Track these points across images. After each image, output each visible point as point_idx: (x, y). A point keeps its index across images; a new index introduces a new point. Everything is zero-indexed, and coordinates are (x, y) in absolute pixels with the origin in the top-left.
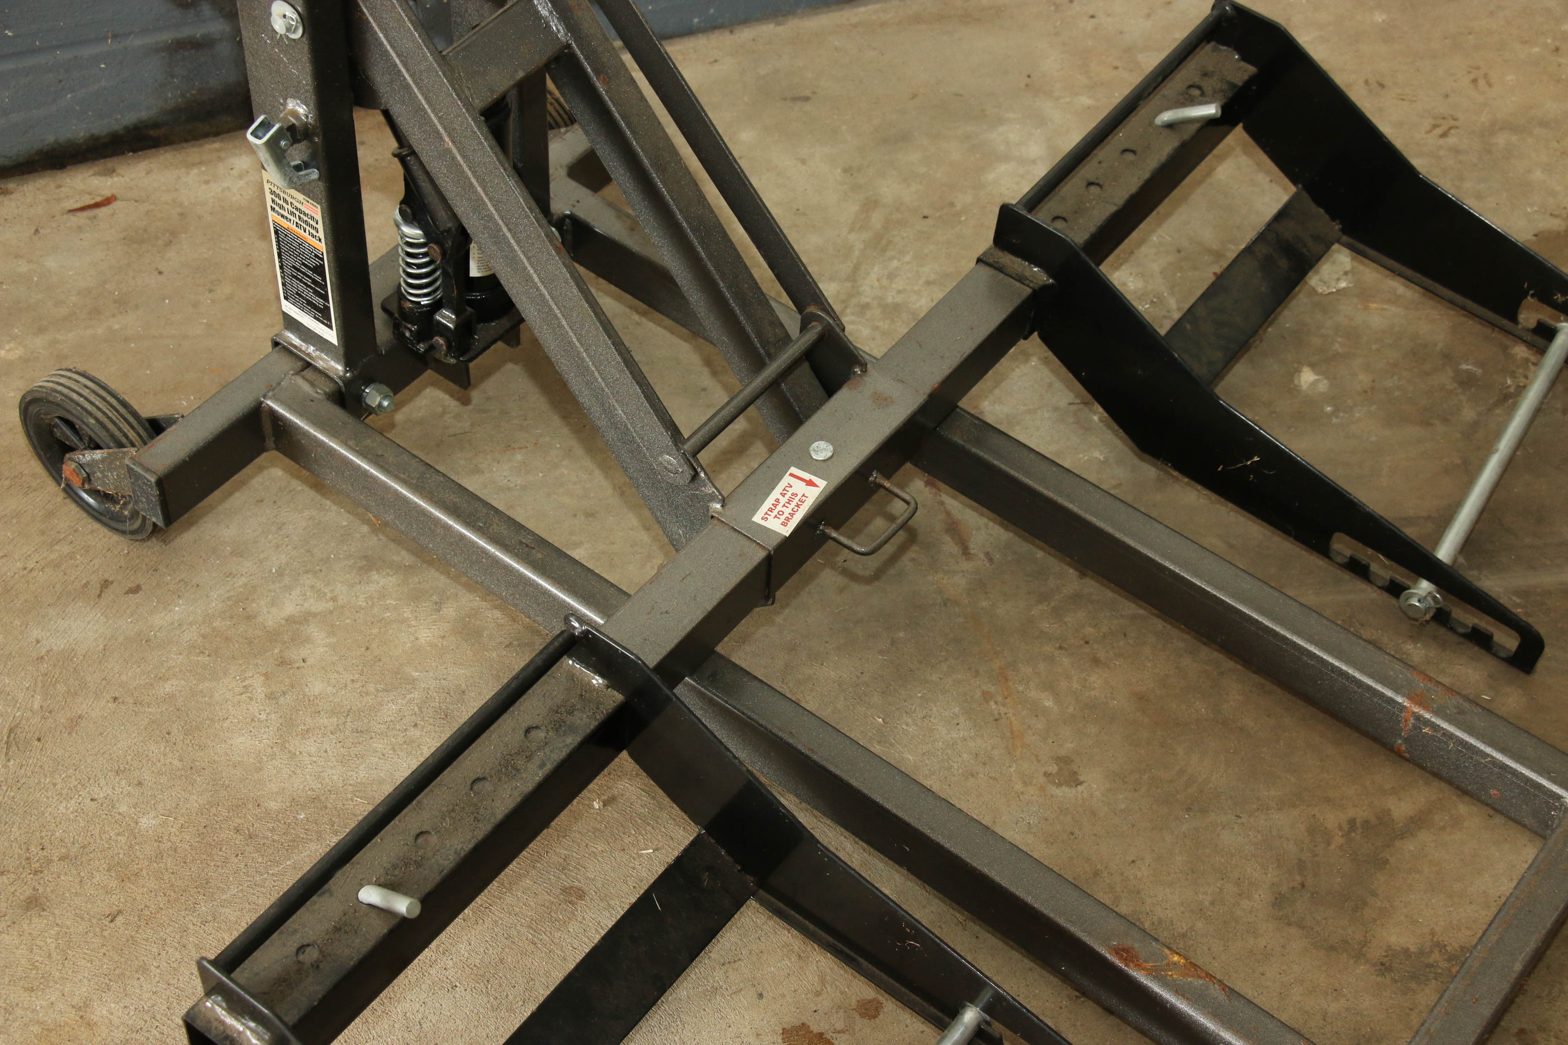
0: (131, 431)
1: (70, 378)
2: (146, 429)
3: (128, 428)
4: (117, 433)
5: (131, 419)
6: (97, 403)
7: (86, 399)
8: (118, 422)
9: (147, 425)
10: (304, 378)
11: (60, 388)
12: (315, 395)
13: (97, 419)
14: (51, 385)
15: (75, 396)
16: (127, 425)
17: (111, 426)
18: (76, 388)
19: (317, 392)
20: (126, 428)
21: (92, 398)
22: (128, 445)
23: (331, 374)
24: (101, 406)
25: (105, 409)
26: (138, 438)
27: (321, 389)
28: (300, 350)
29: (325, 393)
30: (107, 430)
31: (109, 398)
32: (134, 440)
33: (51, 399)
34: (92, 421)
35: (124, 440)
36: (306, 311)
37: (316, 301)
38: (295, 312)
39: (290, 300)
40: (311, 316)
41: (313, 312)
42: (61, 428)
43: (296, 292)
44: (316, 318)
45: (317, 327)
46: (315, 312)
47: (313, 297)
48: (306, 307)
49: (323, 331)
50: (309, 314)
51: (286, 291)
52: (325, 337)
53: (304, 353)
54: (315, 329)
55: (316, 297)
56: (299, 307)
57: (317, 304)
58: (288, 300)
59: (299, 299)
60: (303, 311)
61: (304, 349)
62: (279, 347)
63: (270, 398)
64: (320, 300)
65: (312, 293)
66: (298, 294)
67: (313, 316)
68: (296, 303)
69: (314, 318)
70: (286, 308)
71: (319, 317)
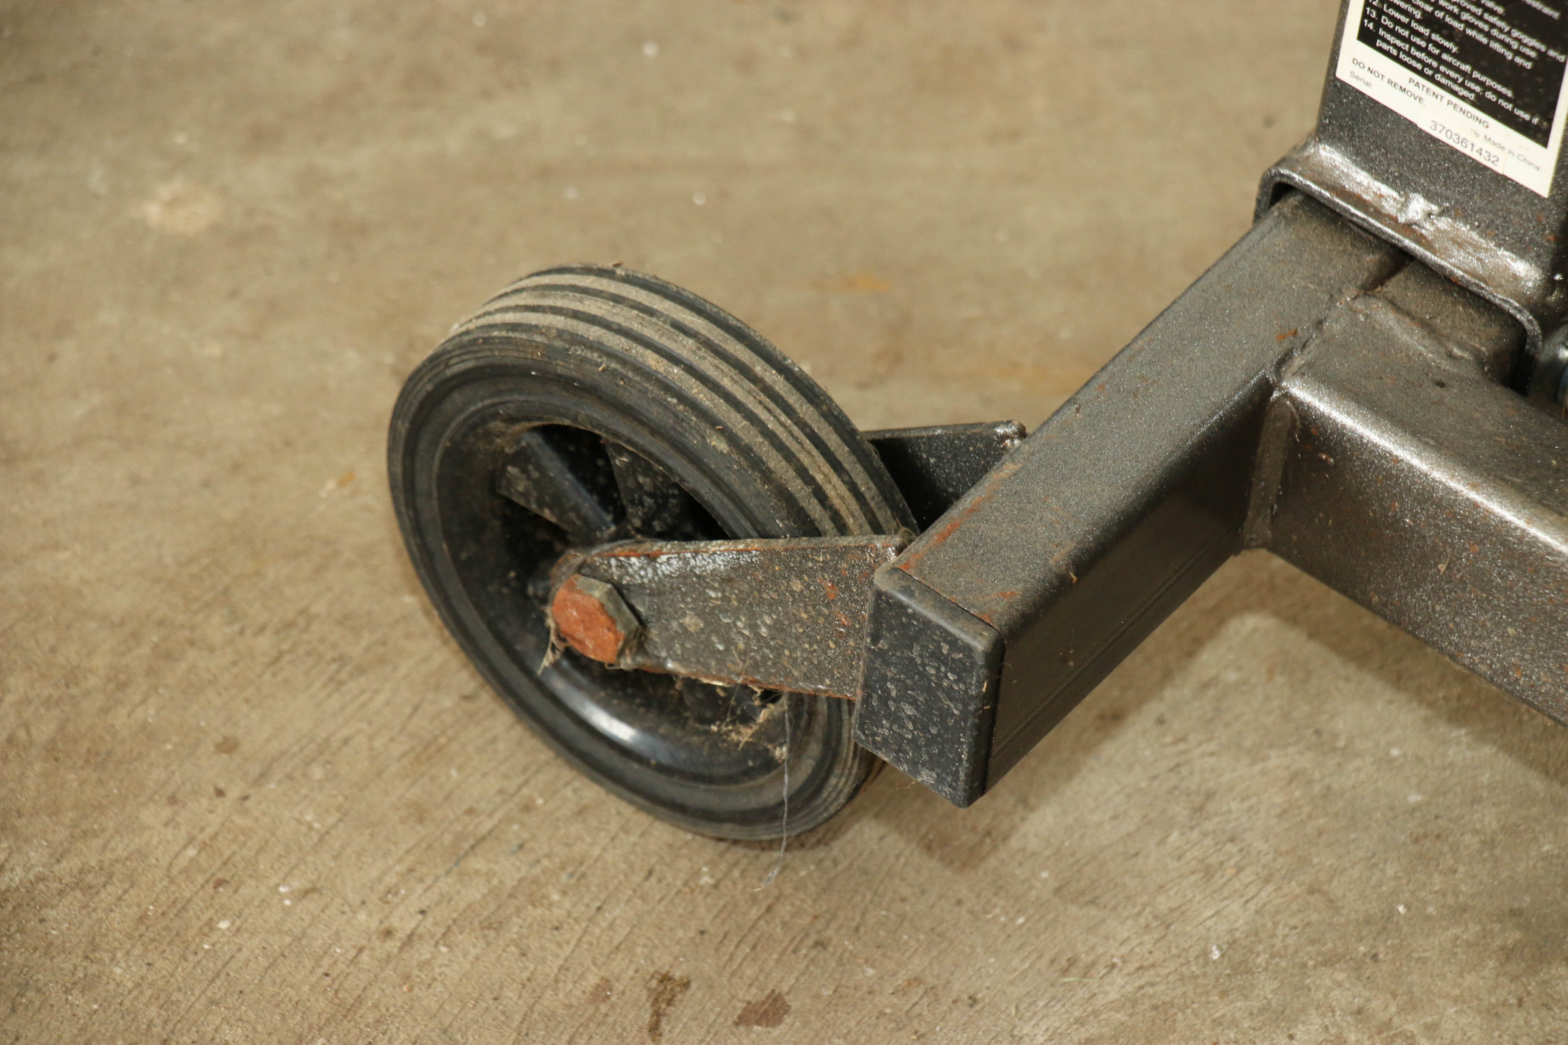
0: (835, 479)
1: (617, 299)
2: (874, 475)
3: (827, 468)
4: (796, 486)
5: (833, 441)
6: (726, 383)
7: (691, 370)
8: (794, 447)
9: (877, 461)
10: (1392, 303)
11: (594, 333)
12: (1446, 365)
13: (732, 439)
14: (559, 322)
15: (652, 360)
16: (821, 460)
17: (775, 462)
18: (649, 333)
19: (1450, 356)
20: (821, 471)
21: (708, 365)
22: (827, 525)
23: (1498, 297)
24: (739, 394)
25: (751, 404)
26: (854, 505)
27: (1461, 345)
28: (1378, 214)
29: (1480, 361)
30: (767, 475)
31: (760, 368)
32: (844, 512)
33: (561, 367)
34: (722, 446)
35: (815, 510)
36: (1444, 81)
37: (1508, 46)
38: (1390, 82)
39: (1385, 46)
40: (1463, 98)
41: (1477, 81)
42: (539, 467)
43: (1424, 12)
44: (1481, 104)
45: (1477, 135)
46: (1489, 82)
47: (1501, 30)
48: (1449, 65)
49: (1503, 148)
50: (1456, 88)
51: (1380, 12)
52: (1499, 169)
53: (1393, 221)
54: (1463, 141)
55: (1516, 33)
56: (1419, 66)
57: (1509, 56)
58: (1379, 43)
59: (1429, 40)
60: (1431, 79)
61: (1389, 207)
62: (1293, 200)
63: (1300, 373)
64: (1526, 39)
65: (1502, 18)
66: (1428, 20)
67: (1472, 96)
68: (1408, 54)
69: (1473, 104)
70: (1356, 69)
71: (1503, 103)
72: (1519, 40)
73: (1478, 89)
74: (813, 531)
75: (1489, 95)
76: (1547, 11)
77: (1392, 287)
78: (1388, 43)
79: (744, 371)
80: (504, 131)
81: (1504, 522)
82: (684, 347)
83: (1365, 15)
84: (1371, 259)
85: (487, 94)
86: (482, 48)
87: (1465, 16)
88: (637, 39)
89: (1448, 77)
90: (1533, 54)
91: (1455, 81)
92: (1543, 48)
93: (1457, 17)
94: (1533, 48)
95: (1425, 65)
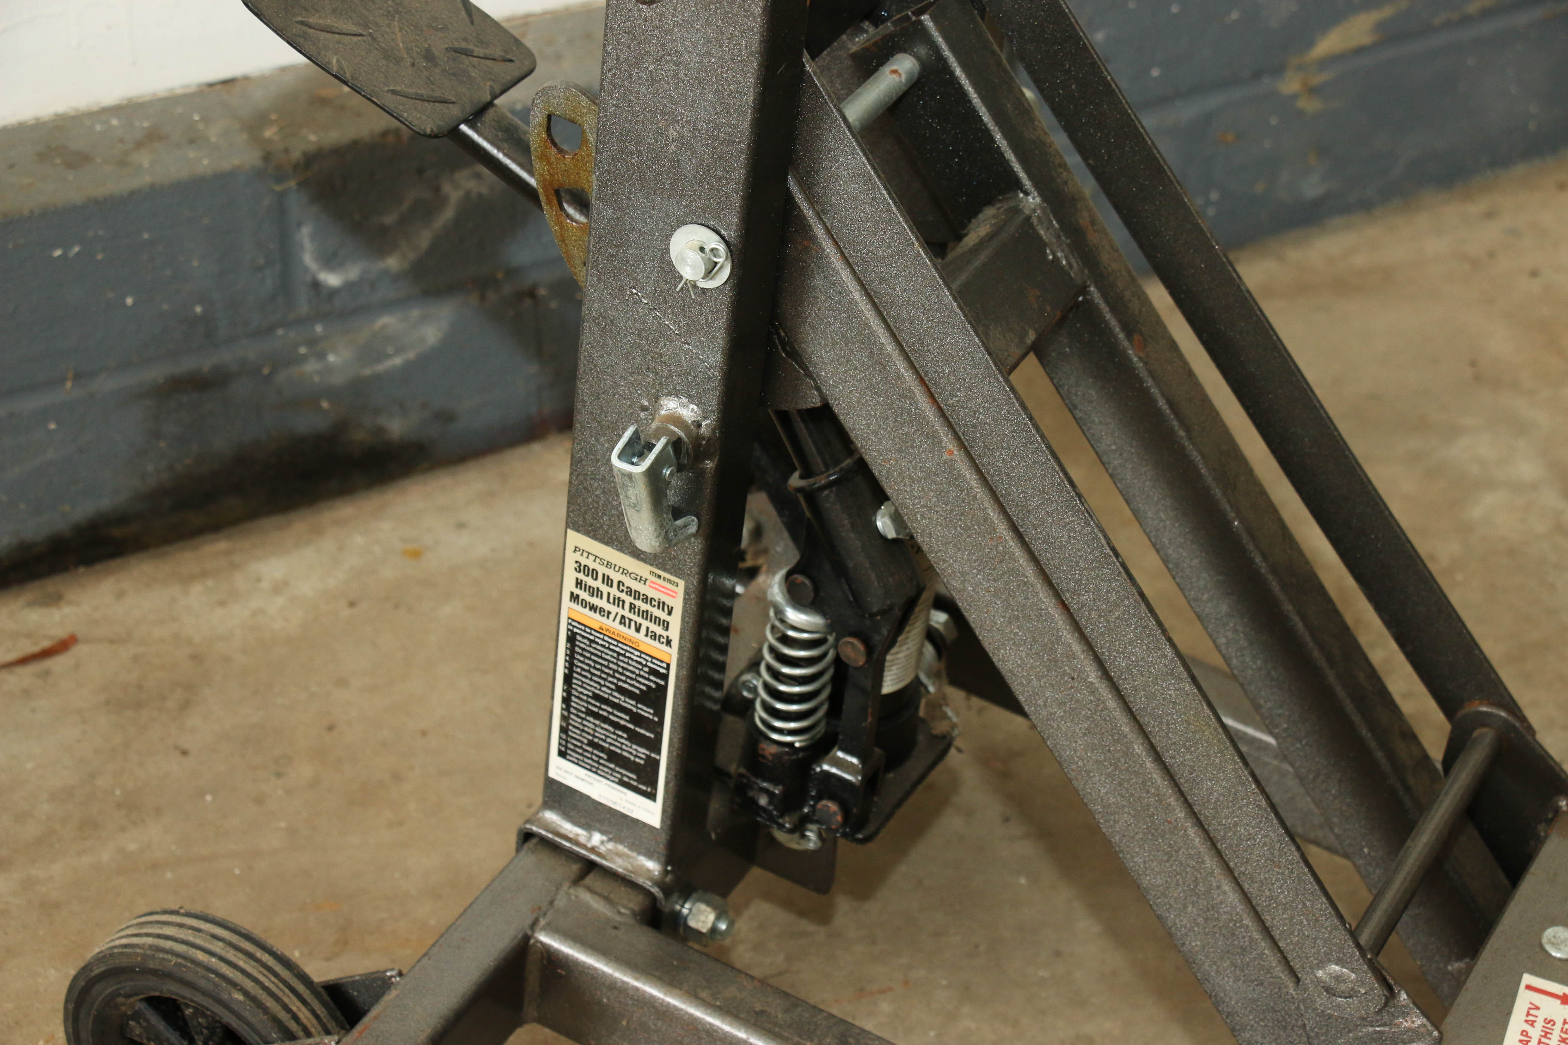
0: (303, 1009)
1: (181, 926)
2: (324, 1004)
3: (298, 1003)
4: (283, 1015)
5: (301, 988)
6: (241, 963)
7: (222, 959)
8: (280, 994)
9: (326, 997)
10: (590, 889)
11: (168, 944)
12: (618, 918)
13: (246, 993)
14: (150, 941)
15: (200, 956)
16: (295, 999)
17: (270, 1003)
18: (199, 941)
19: (619, 913)
20: (295, 1005)
21: (231, 955)
22: (301, 1034)
23: (641, 881)
24: (249, 969)
25: (255, 973)
26: (315, 1022)
27: (624, 907)
28: (577, 843)
29: (634, 914)
30: (265, 1010)
31: (259, 954)
32: (309, 1025)
33: (151, 965)
34: (239, 997)
35: (293, 1026)
36: (602, 773)
37: (631, 753)
38: (576, 776)
39: (571, 759)
40: (613, 781)
41: (618, 772)
42: (146, 1020)
43: (588, 740)
44: (622, 783)
45: (621, 799)
46: (624, 772)
47: (627, 745)
48: (604, 765)
49: (634, 805)
50: (609, 777)
51: (567, 742)
52: (634, 815)
53: (584, 846)
54: (615, 803)
55: (634, 747)
56: (589, 767)
57: (632, 758)
58: (568, 757)
59: (592, 753)
60: (596, 773)
61: (582, 840)
62: (534, 841)
63: (544, 929)
64: (640, 749)
65: (626, 739)
66: (591, 744)
67: (617, 780)
68: (583, 761)
69: (618, 783)
70: (558, 771)
71: (632, 782)
72: (636, 750)
73: (619, 776)
74: (292, 1037)
75: (625, 779)
76: (648, 734)
77: (589, 880)
78: (572, 756)
79: (251, 956)
80: (132, 847)
81: (652, 996)
82: (217, 947)
83: (560, 744)
84: (576, 867)
85: (123, 829)
86: (119, 806)
87: (609, 740)
88: (202, 794)
89: (604, 771)
90: (644, 756)
91: (607, 773)
92: (648, 753)
93: (605, 741)
94: (643, 753)
95: (592, 766)
